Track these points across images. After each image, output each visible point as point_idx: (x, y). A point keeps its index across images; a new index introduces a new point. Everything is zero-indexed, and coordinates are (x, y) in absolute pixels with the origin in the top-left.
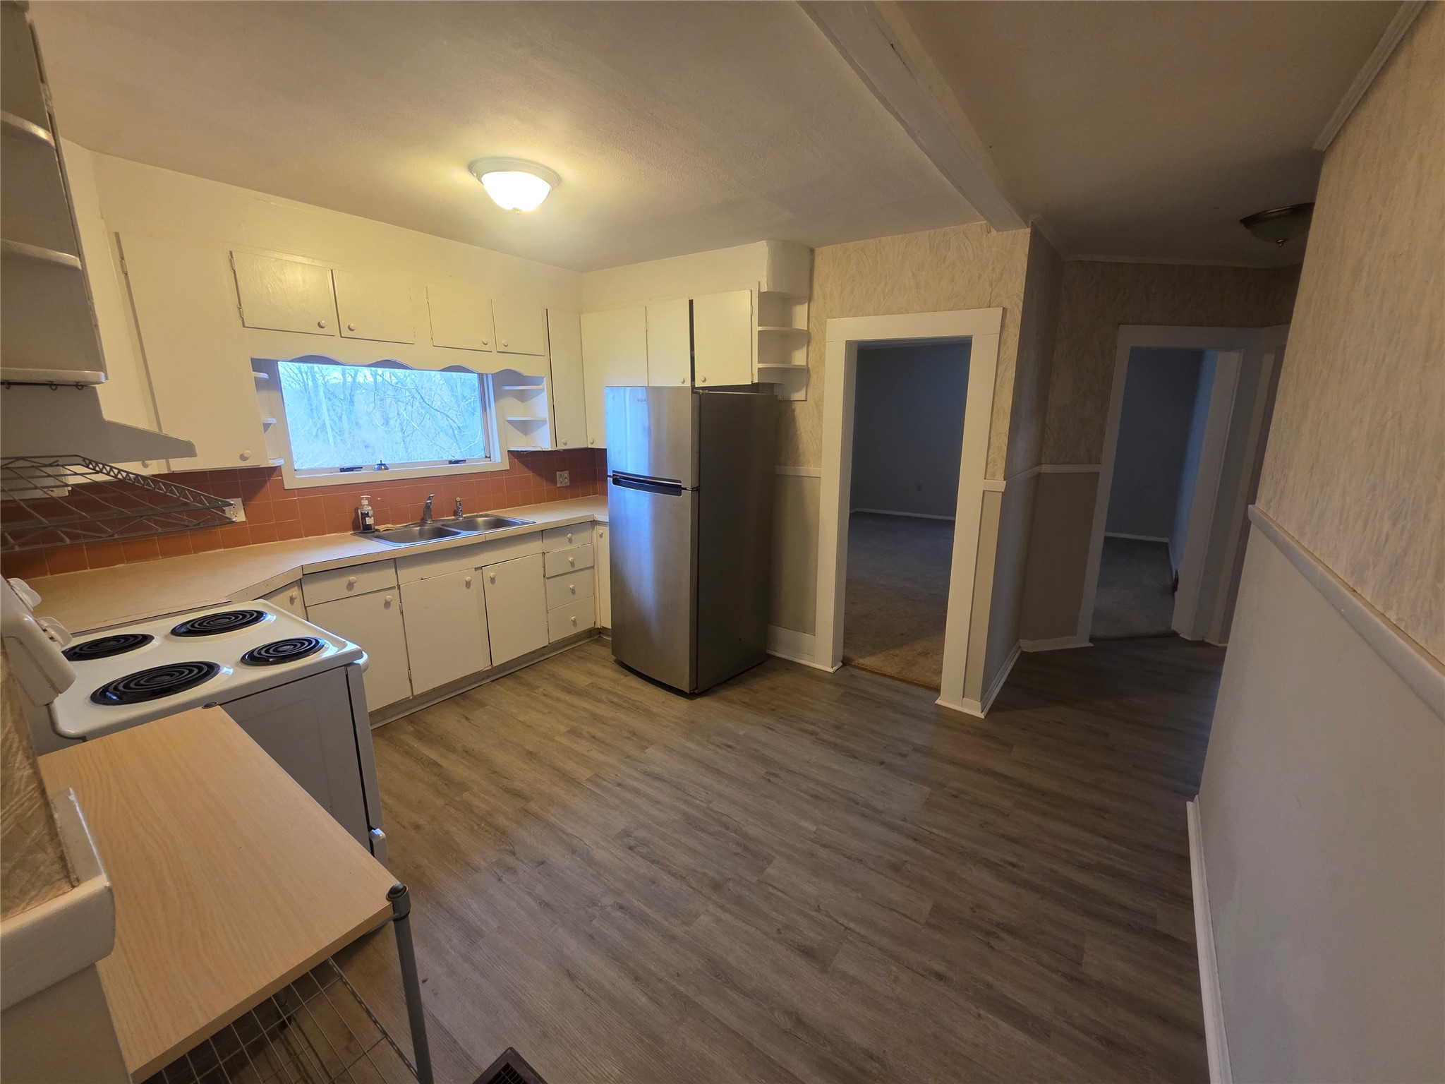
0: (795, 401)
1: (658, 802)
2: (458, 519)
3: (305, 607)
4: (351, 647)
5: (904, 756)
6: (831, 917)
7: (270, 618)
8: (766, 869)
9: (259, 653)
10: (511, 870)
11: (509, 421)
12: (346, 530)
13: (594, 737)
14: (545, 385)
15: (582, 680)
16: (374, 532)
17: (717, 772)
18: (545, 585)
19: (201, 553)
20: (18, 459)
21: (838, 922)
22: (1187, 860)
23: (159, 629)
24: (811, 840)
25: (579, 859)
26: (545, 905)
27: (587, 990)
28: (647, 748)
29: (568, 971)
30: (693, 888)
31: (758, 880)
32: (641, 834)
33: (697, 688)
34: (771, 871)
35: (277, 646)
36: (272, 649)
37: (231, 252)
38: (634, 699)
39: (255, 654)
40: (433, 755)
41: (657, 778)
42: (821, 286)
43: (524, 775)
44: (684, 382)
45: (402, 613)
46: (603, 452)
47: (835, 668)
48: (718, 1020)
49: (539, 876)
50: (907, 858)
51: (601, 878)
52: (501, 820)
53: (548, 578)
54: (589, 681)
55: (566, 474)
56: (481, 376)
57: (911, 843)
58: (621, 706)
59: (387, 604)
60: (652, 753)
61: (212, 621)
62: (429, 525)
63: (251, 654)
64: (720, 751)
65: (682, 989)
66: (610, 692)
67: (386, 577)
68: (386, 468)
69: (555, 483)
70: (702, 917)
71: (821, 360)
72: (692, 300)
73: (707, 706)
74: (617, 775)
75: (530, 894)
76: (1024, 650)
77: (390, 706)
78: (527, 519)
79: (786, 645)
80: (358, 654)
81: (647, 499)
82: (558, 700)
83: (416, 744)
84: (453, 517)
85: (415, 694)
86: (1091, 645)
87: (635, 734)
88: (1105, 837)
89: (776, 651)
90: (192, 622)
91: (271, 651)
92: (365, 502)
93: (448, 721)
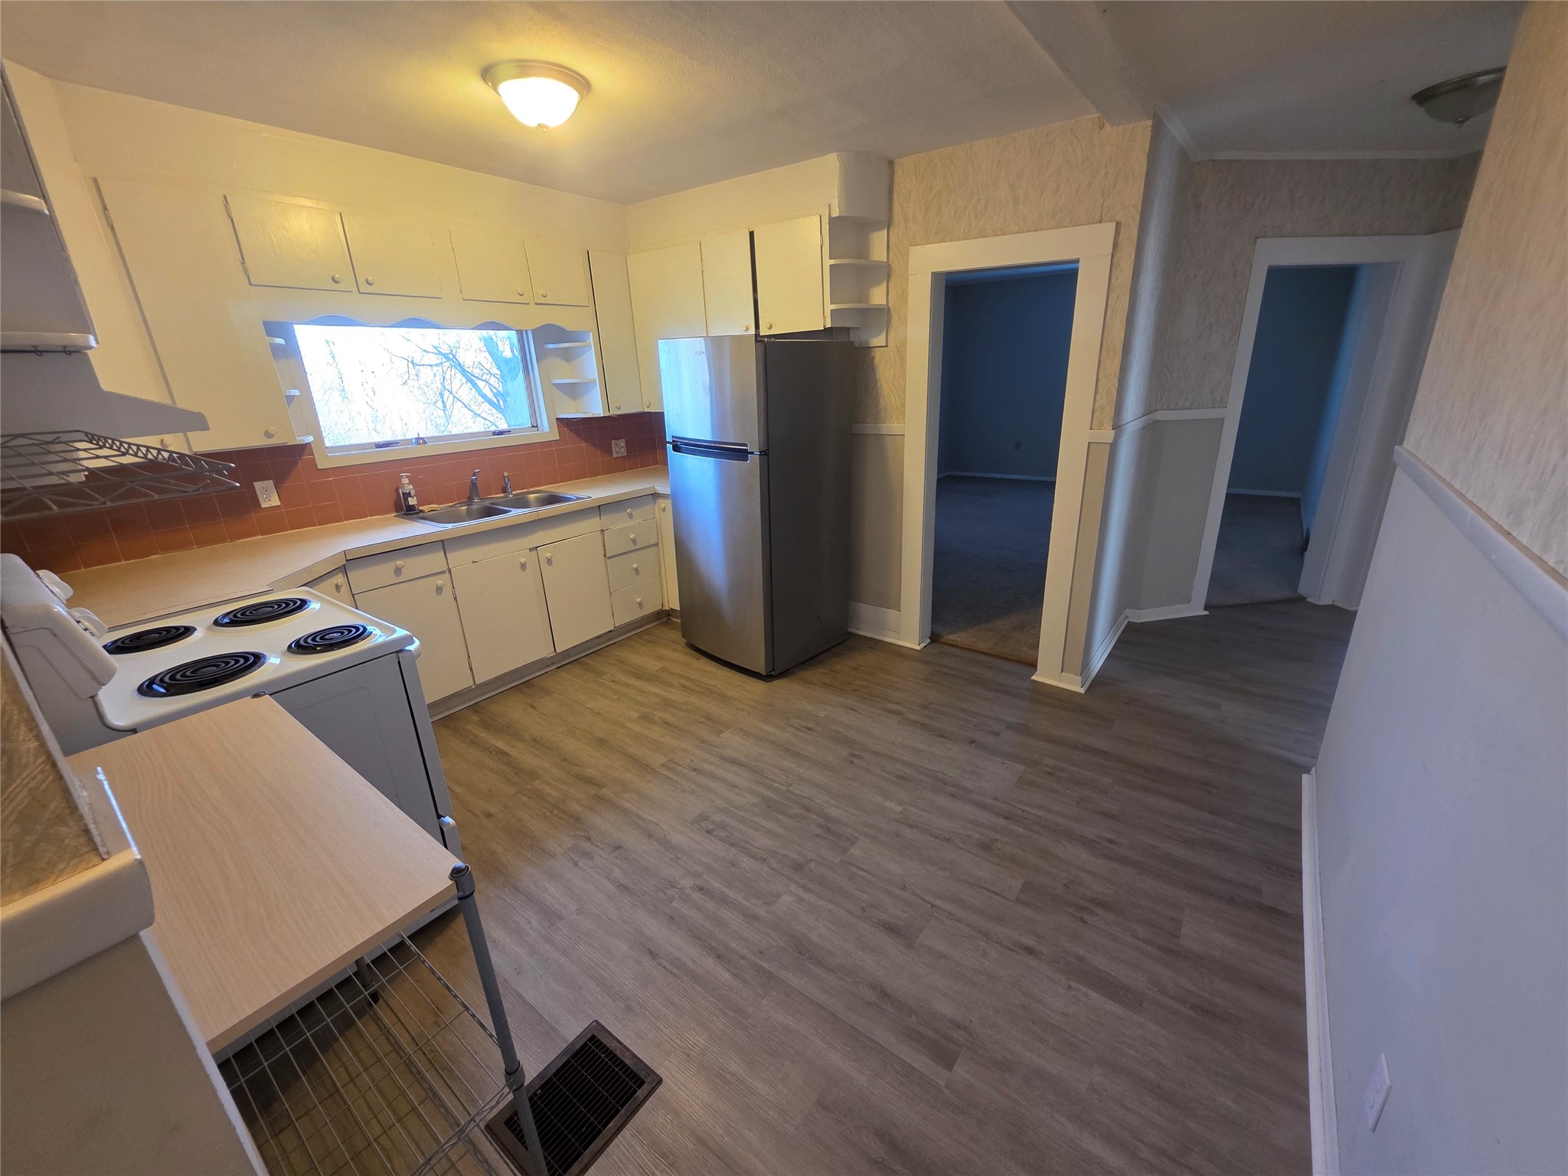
0: (874, 347)
1: (736, 786)
2: (507, 497)
3: (353, 595)
4: (400, 632)
5: (997, 734)
6: (917, 895)
7: (315, 605)
8: (848, 850)
9: (306, 641)
10: (588, 855)
11: (554, 384)
12: (388, 512)
13: (667, 723)
14: (591, 339)
15: (652, 665)
16: (418, 513)
17: (796, 755)
18: (606, 565)
19: (237, 541)
20: (16, 436)
21: (924, 900)
22: (1296, 833)
23: (201, 620)
24: (898, 821)
25: (655, 843)
26: (624, 888)
27: (669, 967)
28: (723, 732)
29: (649, 950)
30: (773, 869)
31: (841, 861)
32: (719, 817)
33: (773, 670)
34: (855, 851)
35: (323, 634)
36: (319, 637)
37: (225, 196)
38: (707, 682)
39: (302, 642)
40: (500, 744)
41: (734, 762)
42: (902, 207)
43: (595, 761)
44: (747, 329)
45: (455, 599)
46: (660, 416)
47: (923, 645)
48: (801, 993)
49: (616, 860)
50: (998, 837)
51: (680, 861)
52: (575, 808)
53: (609, 558)
54: (659, 665)
55: (622, 443)
56: (520, 333)
57: (1002, 821)
58: (694, 690)
59: (439, 590)
60: (729, 737)
61: (255, 610)
62: (477, 503)
63: (297, 642)
64: (800, 734)
65: (765, 965)
66: (682, 676)
67: (435, 561)
68: (425, 443)
69: (610, 453)
70: (784, 897)
71: (904, 296)
72: (753, 232)
73: (785, 690)
74: (692, 760)
75: (607, 878)
76: (1131, 620)
77: (453, 696)
78: (581, 494)
79: (870, 622)
80: (409, 640)
81: (712, 466)
82: (628, 685)
83: (483, 734)
84: (503, 495)
85: (477, 683)
86: (1207, 613)
87: (709, 719)
88: (1212, 812)
89: (858, 629)
90: (234, 613)
91: (318, 639)
92: (406, 481)
93: (516, 711)
